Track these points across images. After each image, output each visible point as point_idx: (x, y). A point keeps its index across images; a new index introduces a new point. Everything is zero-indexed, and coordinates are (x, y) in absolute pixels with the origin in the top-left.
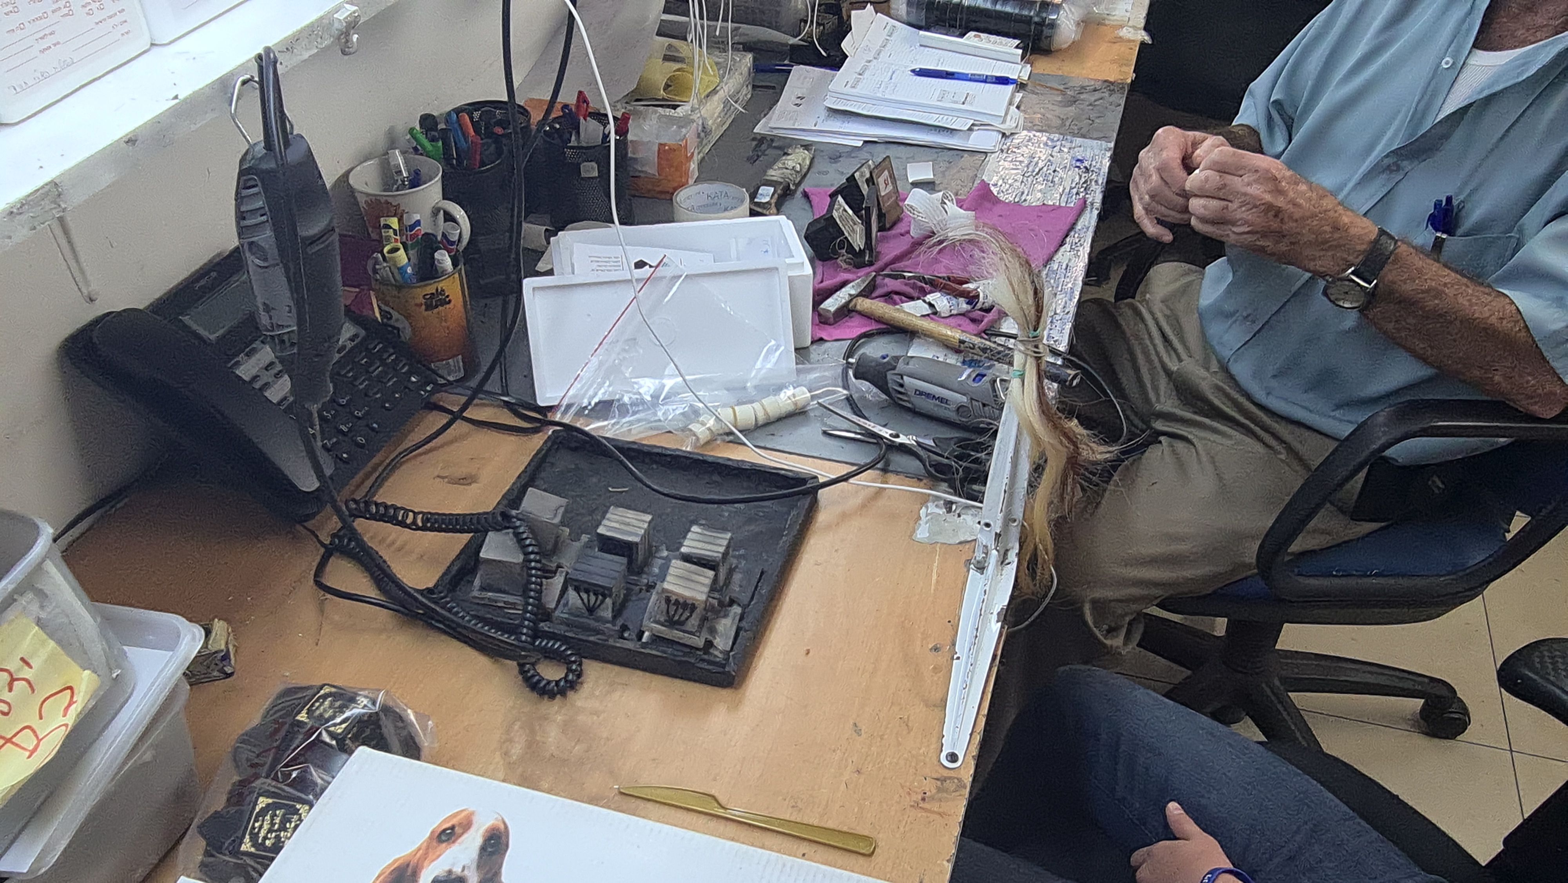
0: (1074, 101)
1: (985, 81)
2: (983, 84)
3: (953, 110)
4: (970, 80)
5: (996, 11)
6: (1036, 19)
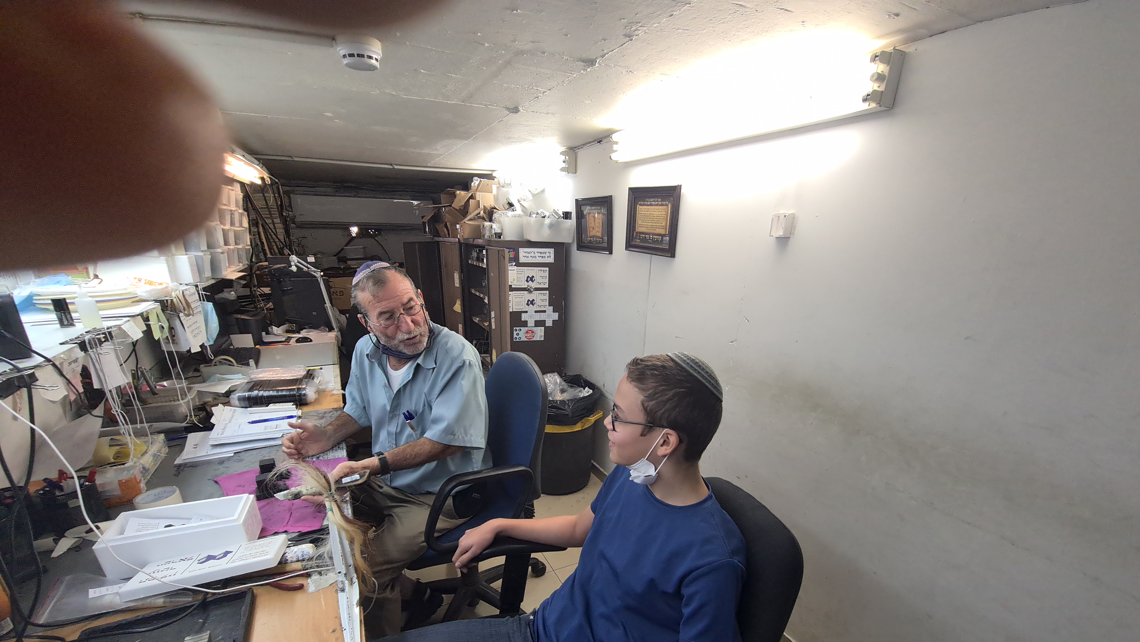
0: (322, 418)
1: (283, 419)
2: (282, 420)
3: (273, 431)
4: (276, 420)
5: (280, 395)
6: (297, 394)
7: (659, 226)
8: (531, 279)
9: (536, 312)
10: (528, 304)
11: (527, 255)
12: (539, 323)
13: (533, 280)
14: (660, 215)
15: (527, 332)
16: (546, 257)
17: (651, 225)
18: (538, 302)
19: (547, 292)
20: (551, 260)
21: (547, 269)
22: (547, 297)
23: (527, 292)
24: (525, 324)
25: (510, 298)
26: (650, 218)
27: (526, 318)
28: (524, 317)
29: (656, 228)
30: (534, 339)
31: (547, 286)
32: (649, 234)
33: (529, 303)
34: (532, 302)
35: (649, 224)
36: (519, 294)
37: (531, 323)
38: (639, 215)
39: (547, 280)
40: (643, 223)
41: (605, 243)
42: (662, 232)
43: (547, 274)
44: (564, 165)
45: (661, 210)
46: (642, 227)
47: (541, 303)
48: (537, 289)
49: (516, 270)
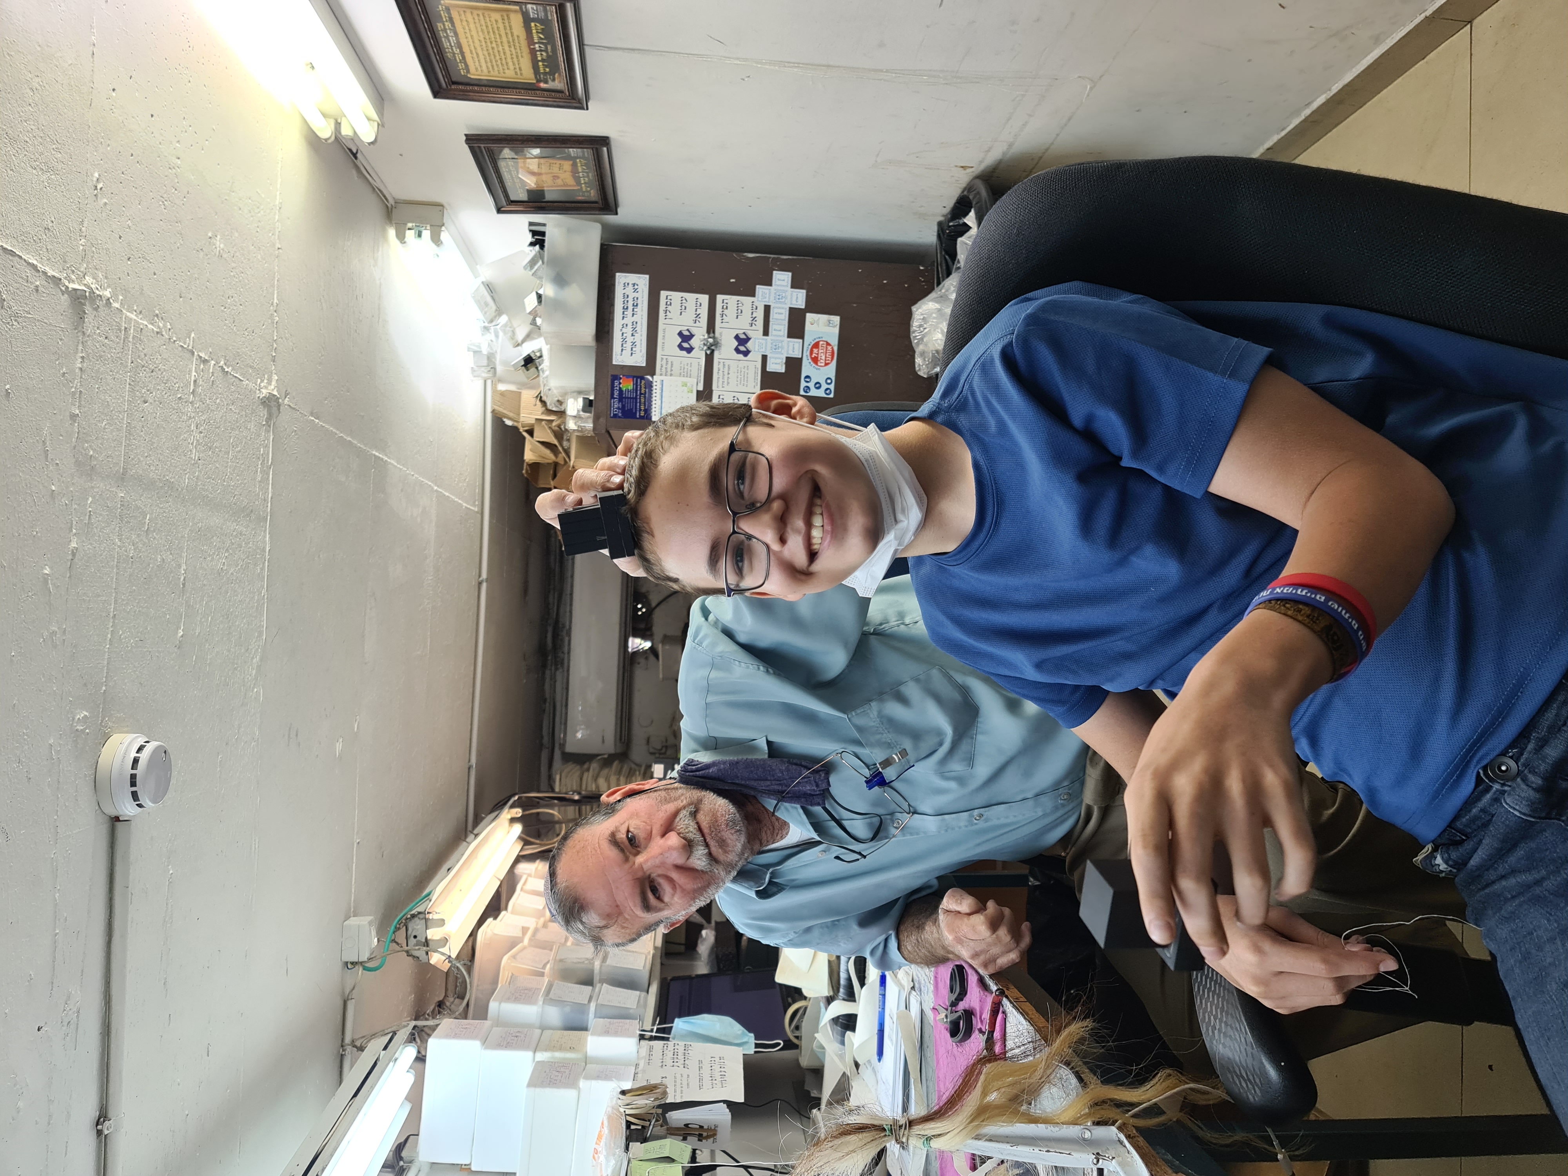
7: (505, 29)
8: (685, 337)
9: (766, 333)
10: (746, 353)
11: (628, 345)
12: (796, 328)
13: (687, 333)
14: (478, 25)
15: (815, 360)
16: (636, 295)
17: (510, 47)
18: (742, 325)
19: (720, 298)
20: (642, 281)
21: (663, 294)
22: (732, 300)
23: (716, 355)
24: (794, 364)
25: (728, 399)
26: (493, 48)
27: (779, 361)
28: (777, 366)
29: (512, 36)
30: (834, 342)
31: (704, 299)
32: (533, 52)
33: (742, 348)
34: (742, 341)
35: (508, 53)
36: (721, 372)
37: (794, 348)
38: (496, 73)
39: (691, 297)
40: (510, 64)
41: (583, 153)
42: (517, 20)
43: (676, 296)
44: (426, 234)
45: (465, 23)
46: (520, 69)
47: (746, 318)
48: (711, 327)
49: (662, 378)
